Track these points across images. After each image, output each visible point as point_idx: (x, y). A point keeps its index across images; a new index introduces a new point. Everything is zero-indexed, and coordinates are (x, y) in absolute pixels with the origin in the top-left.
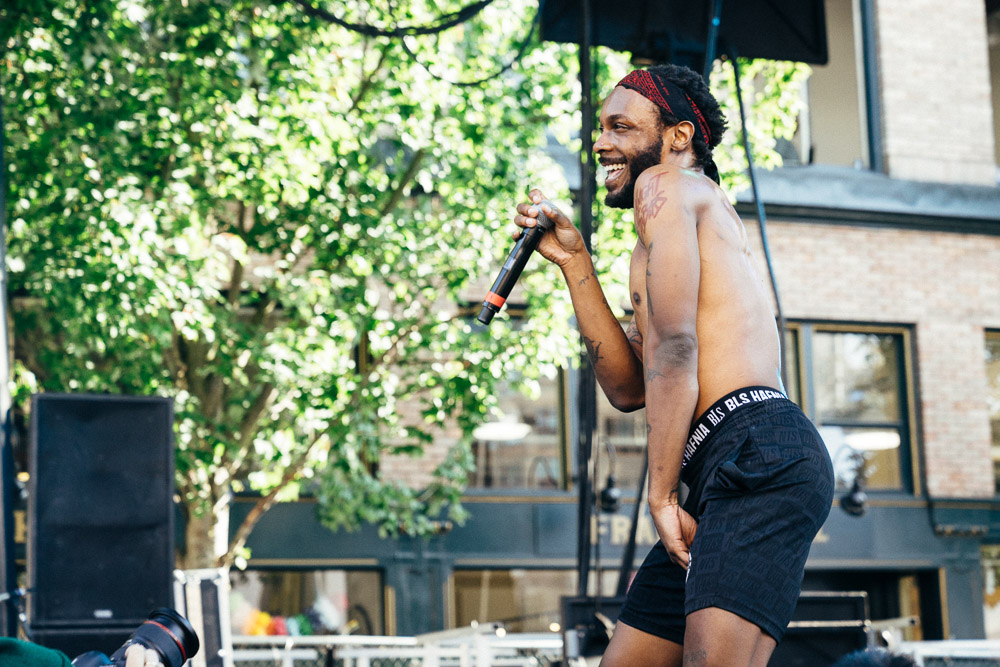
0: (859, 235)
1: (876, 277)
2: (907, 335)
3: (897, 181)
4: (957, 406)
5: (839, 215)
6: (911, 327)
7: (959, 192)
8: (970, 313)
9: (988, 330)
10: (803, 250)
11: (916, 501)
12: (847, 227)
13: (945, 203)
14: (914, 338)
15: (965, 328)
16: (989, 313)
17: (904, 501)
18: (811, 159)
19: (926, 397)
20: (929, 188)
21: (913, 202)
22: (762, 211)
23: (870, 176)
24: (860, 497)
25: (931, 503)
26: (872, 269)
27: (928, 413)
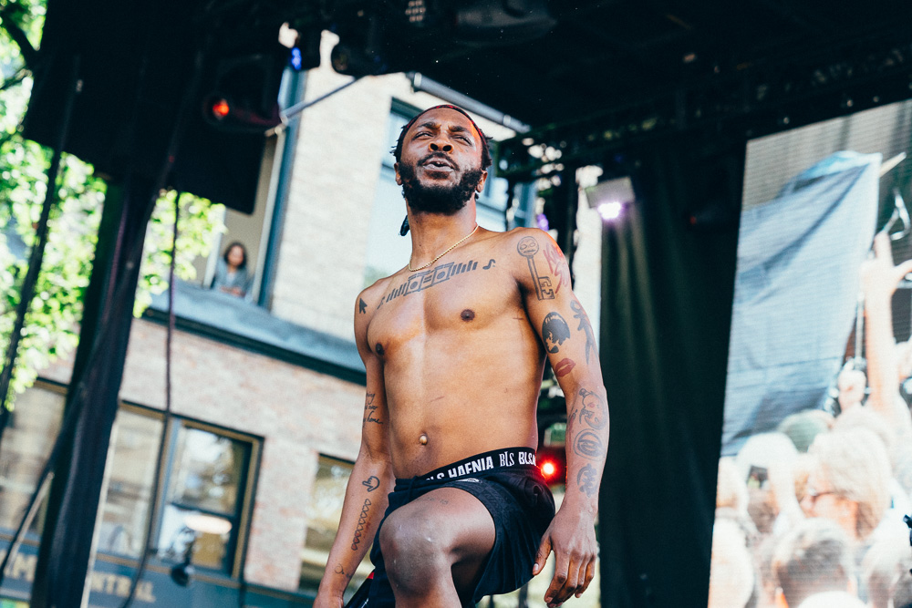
0: (237, 355)
1: (242, 393)
2: (256, 445)
3: (277, 319)
4: (283, 511)
5: (223, 335)
6: (261, 439)
7: (323, 339)
8: (310, 438)
9: (322, 455)
10: (189, 357)
11: (232, 583)
12: (227, 346)
13: (311, 345)
14: (261, 448)
15: (304, 449)
16: (324, 441)
17: (223, 580)
18: (212, 285)
19: (261, 498)
20: (301, 331)
21: (285, 338)
22: (173, 320)
23: (257, 310)
24: (189, 570)
25: (244, 586)
26: (242, 385)
27: (259, 512)
